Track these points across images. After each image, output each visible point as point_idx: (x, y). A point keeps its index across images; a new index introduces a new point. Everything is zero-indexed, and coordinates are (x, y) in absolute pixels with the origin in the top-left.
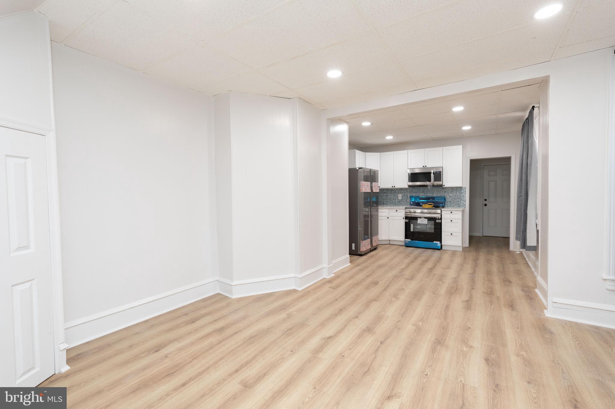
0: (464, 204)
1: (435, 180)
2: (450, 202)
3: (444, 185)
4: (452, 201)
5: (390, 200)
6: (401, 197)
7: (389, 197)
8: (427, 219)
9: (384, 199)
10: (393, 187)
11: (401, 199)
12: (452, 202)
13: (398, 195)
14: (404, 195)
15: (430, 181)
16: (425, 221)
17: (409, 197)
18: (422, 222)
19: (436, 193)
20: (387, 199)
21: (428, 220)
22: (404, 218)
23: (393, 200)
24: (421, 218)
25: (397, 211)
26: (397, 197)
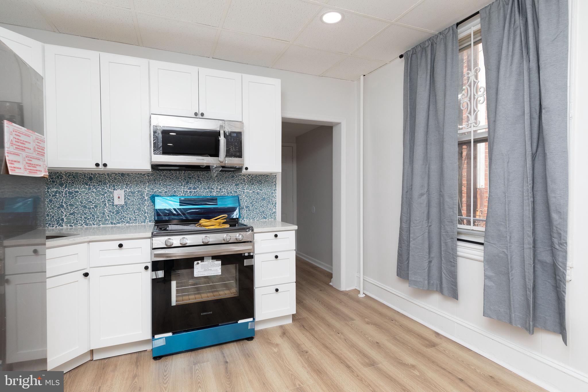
0: (274, 210)
1: (229, 154)
2: (247, 207)
3: (247, 169)
4: (250, 205)
5: (85, 207)
6: (122, 198)
7: (79, 198)
8: (220, 262)
9: (62, 206)
10: (101, 166)
11: (122, 202)
12: (251, 208)
13: (111, 193)
14: (133, 193)
15: (216, 154)
16: (213, 269)
17: (146, 198)
18: (205, 270)
19: (217, 188)
20: (71, 205)
21: (222, 264)
22: (146, 268)
23: (96, 206)
24: (202, 259)
25: (121, 246)
26: (111, 200)
